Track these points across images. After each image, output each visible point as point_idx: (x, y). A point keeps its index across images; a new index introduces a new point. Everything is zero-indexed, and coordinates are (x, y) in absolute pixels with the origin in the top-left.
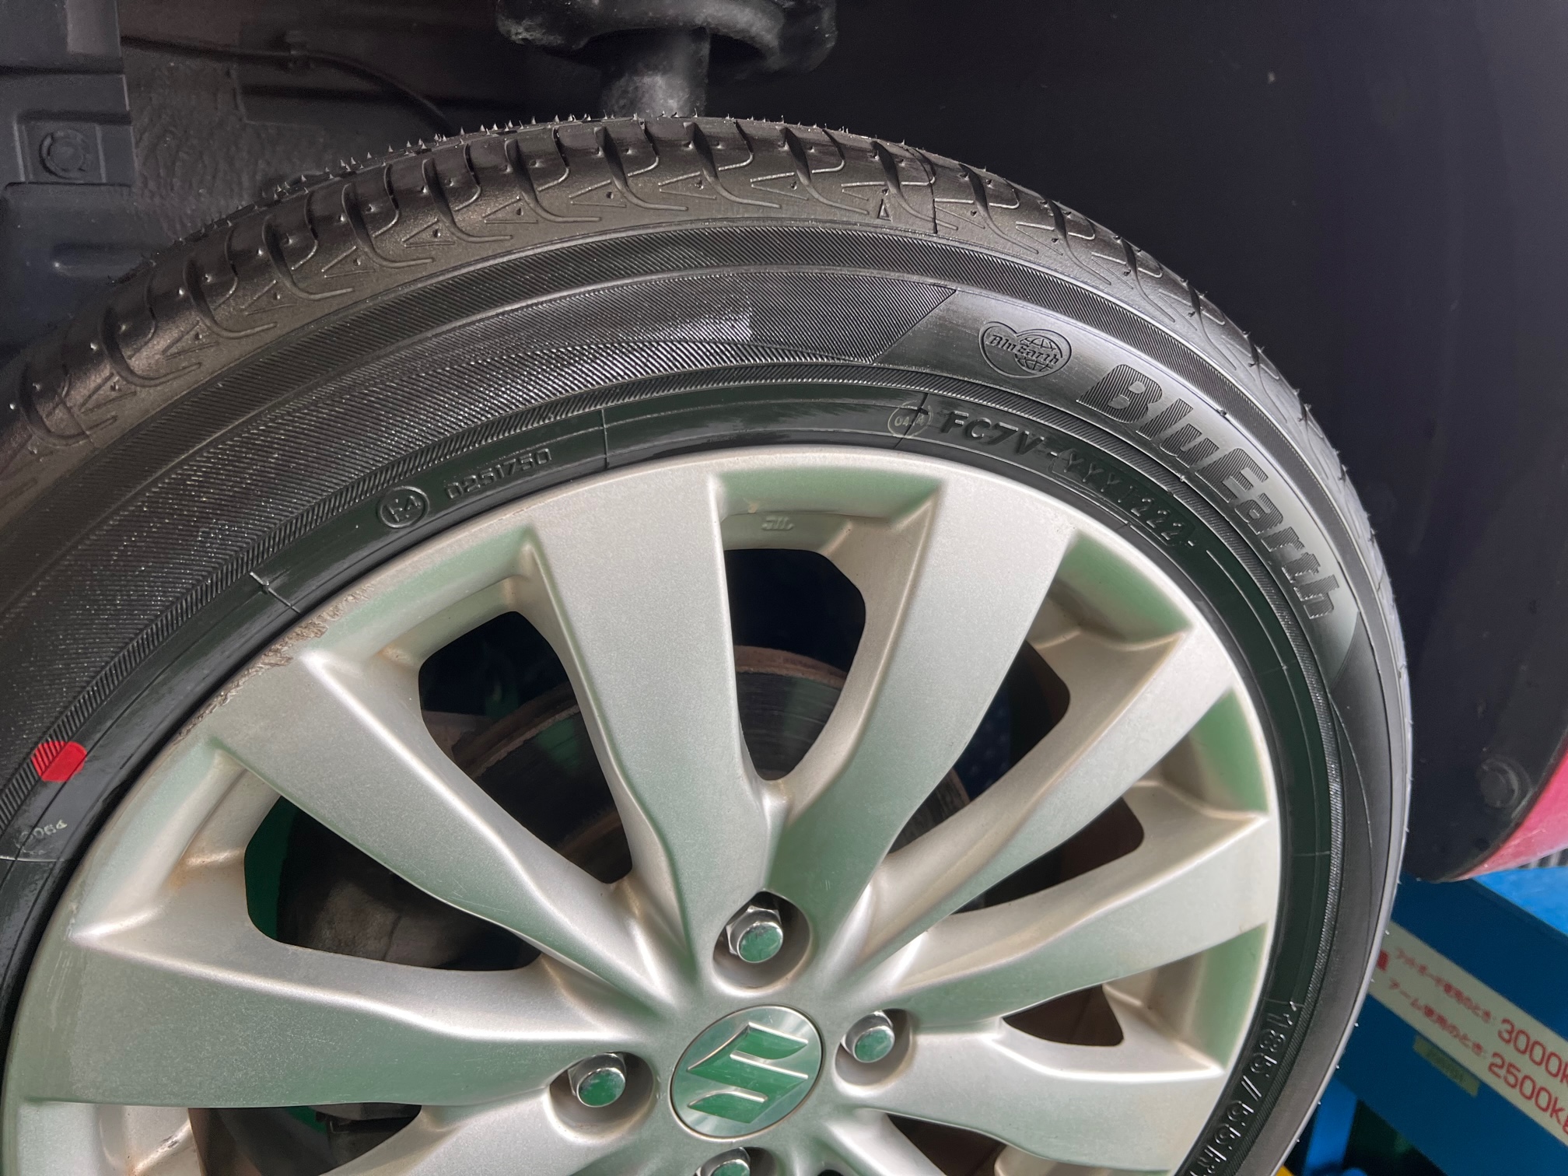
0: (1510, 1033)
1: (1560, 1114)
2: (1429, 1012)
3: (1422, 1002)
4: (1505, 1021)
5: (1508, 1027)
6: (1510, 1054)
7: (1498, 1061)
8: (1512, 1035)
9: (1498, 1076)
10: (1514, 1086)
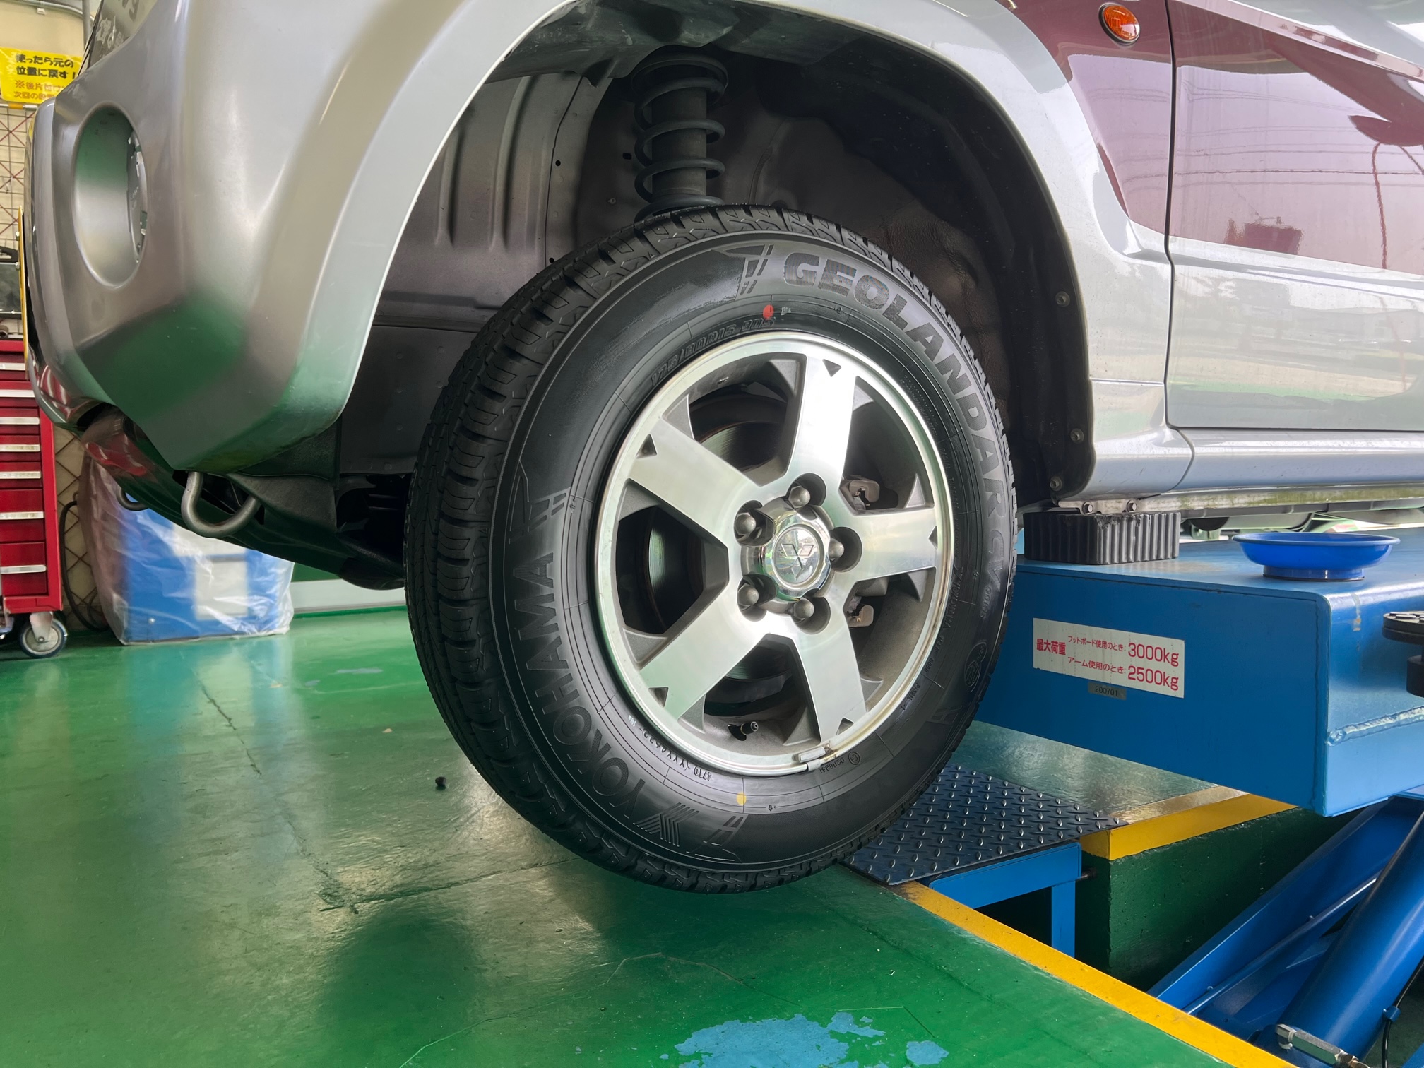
0: (1134, 650)
1: (1168, 681)
2: (1092, 664)
3: (1087, 662)
4: (1131, 644)
5: (1132, 647)
6: (1137, 662)
7: (1132, 670)
8: (1135, 650)
9: (1134, 679)
10: (1142, 680)
